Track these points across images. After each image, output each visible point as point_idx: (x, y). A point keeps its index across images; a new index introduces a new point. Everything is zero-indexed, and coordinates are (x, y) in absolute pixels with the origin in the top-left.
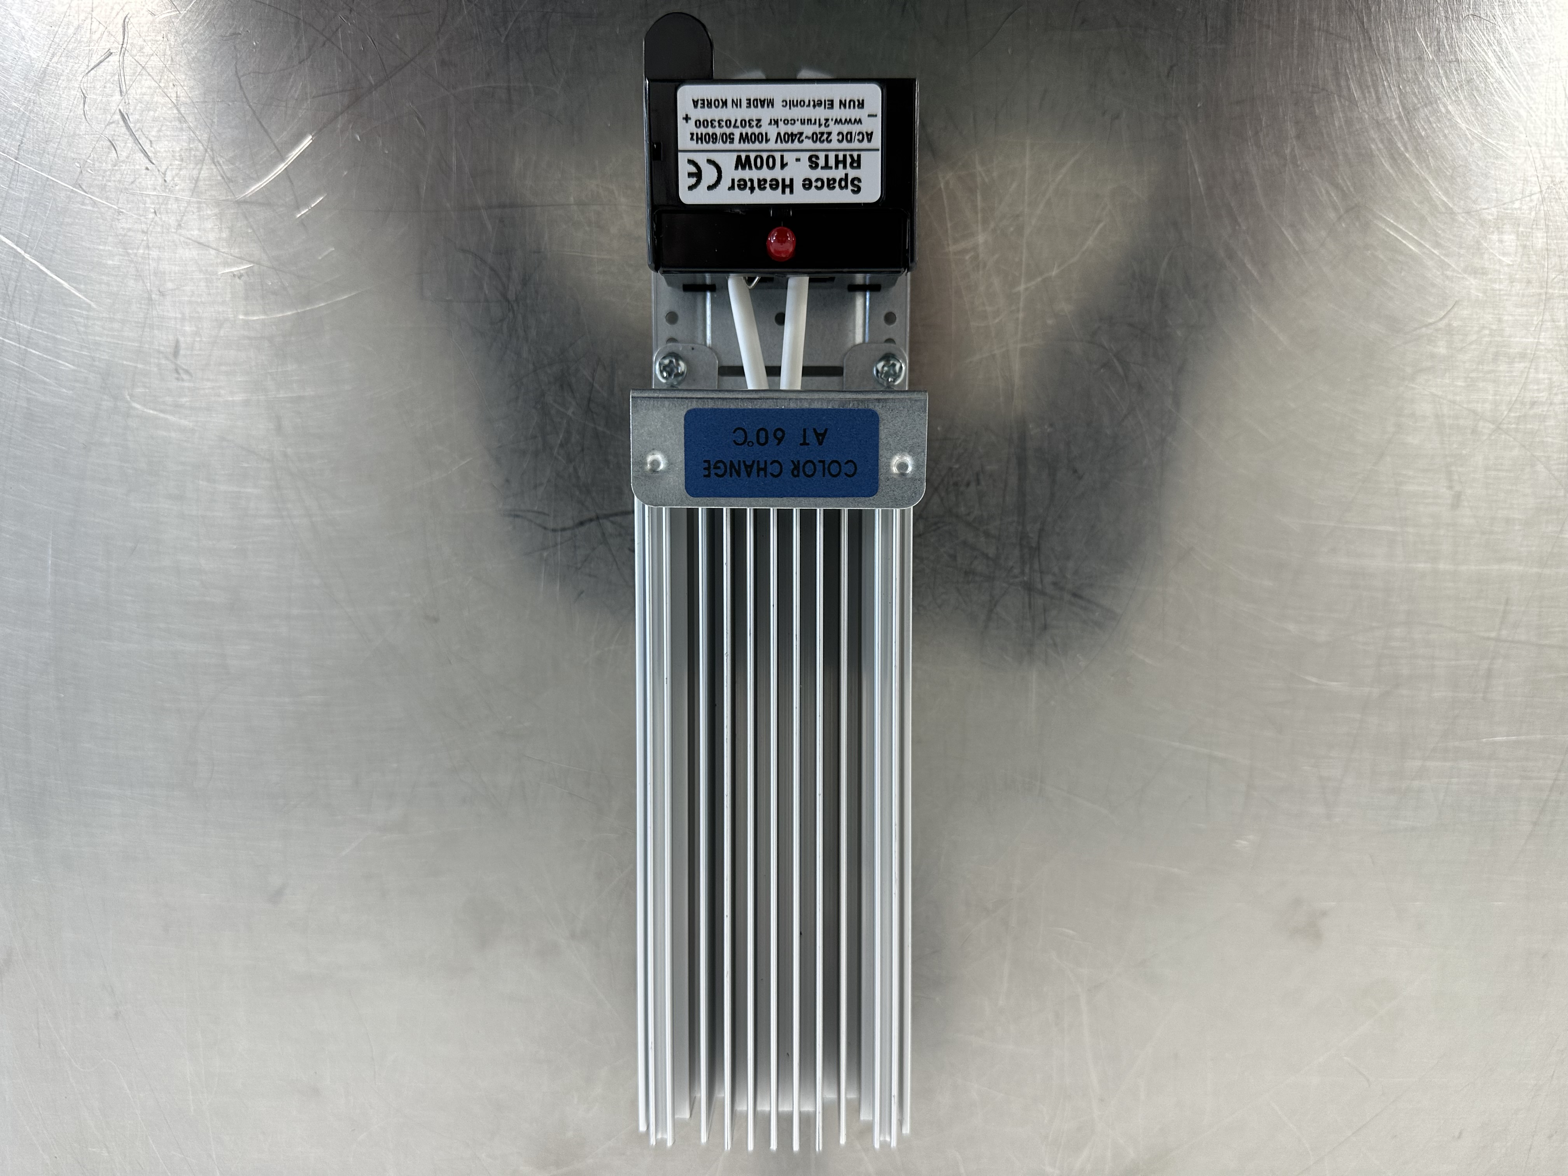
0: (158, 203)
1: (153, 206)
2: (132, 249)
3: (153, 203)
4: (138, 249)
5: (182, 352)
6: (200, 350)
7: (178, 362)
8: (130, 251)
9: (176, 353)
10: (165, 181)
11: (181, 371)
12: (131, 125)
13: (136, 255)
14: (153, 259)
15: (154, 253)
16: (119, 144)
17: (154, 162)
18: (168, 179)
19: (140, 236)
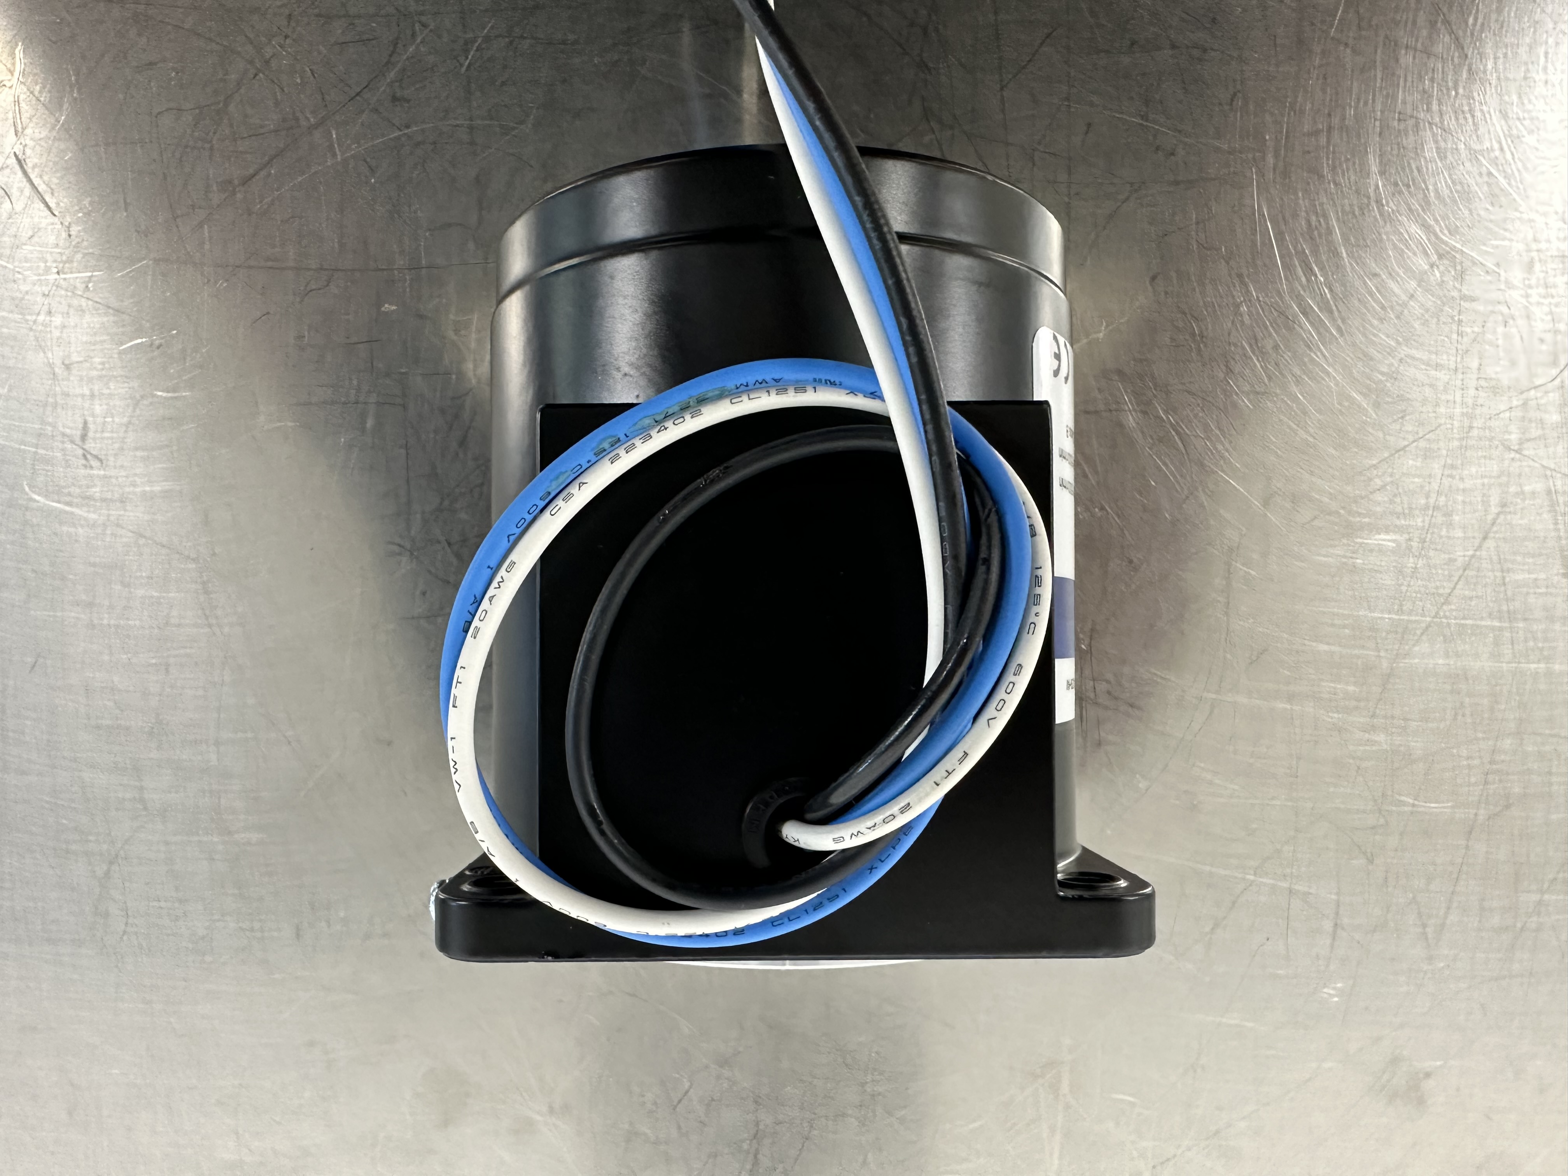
0: (62, 262)
1: (54, 265)
2: (31, 314)
3: (55, 261)
4: (38, 314)
5: (91, 434)
6: (112, 432)
7: (86, 447)
8: (29, 317)
9: (84, 437)
10: (70, 236)
11: (89, 456)
12: (29, 171)
13: (35, 322)
14: (56, 327)
15: (58, 320)
16: (15, 193)
17: (56, 213)
18: (72, 233)
19: (39, 299)
